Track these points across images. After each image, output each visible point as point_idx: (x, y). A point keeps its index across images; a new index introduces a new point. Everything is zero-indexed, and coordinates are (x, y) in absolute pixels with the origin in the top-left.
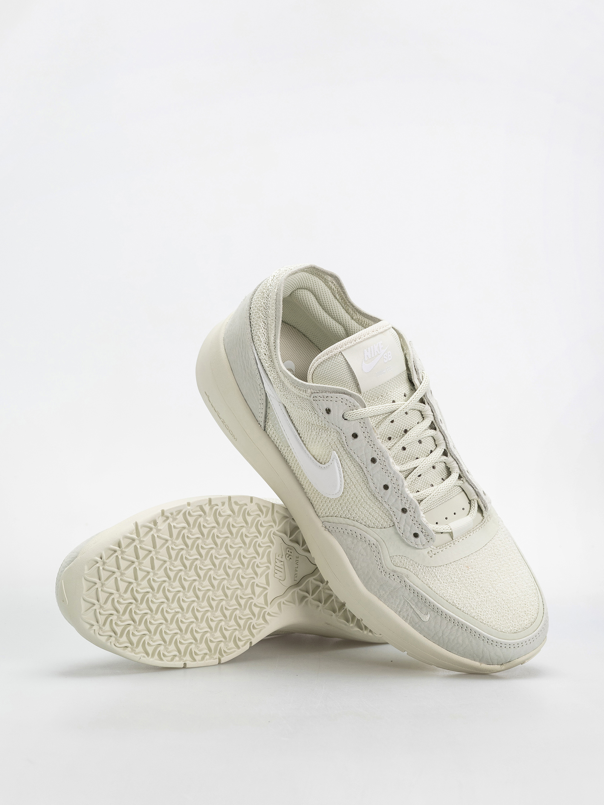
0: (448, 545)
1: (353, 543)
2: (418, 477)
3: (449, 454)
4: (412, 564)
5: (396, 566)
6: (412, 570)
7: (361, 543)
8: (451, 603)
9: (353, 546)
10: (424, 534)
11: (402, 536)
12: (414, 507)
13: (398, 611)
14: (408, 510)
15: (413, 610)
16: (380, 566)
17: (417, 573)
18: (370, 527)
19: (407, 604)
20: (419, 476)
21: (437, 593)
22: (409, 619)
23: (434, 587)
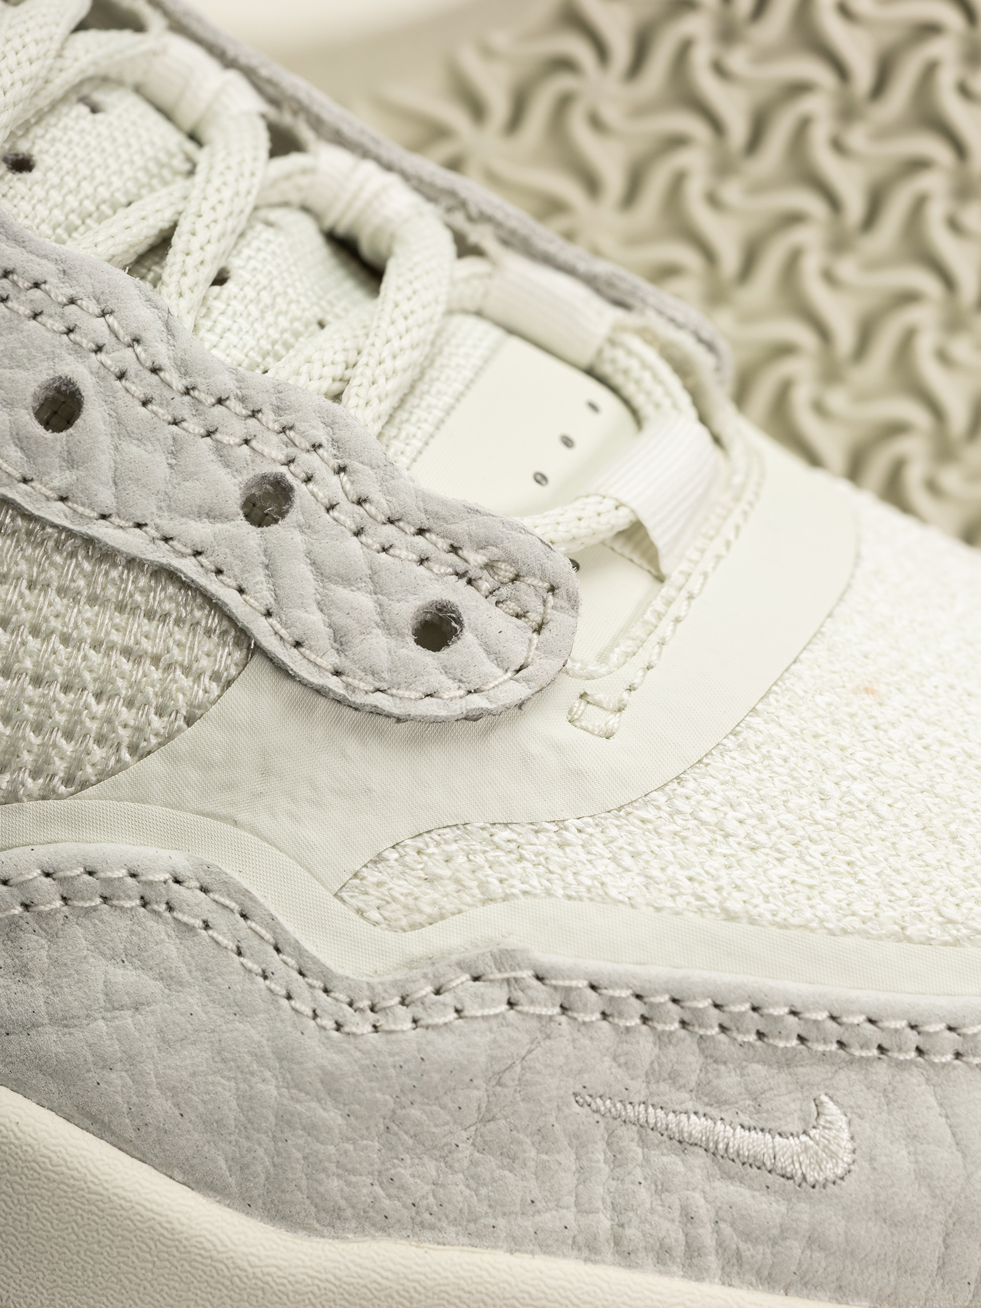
0: (660, 616)
1: (23, 971)
2: (217, 288)
3: (305, 133)
4: (512, 846)
5: (413, 927)
6: (535, 882)
7: (79, 932)
8: (936, 932)
9: (39, 990)
10: (485, 586)
11: (347, 686)
12: (321, 435)
13: (602, 1238)
14: (289, 478)
15: (699, 1159)
16: (307, 994)
17: (588, 882)
18: (84, 785)
19: (643, 1142)
20: (220, 280)
21: (804, 927)
22: (709, 1241)
23: (759, 900)
